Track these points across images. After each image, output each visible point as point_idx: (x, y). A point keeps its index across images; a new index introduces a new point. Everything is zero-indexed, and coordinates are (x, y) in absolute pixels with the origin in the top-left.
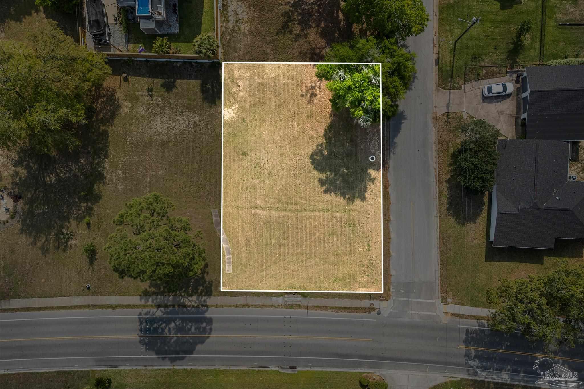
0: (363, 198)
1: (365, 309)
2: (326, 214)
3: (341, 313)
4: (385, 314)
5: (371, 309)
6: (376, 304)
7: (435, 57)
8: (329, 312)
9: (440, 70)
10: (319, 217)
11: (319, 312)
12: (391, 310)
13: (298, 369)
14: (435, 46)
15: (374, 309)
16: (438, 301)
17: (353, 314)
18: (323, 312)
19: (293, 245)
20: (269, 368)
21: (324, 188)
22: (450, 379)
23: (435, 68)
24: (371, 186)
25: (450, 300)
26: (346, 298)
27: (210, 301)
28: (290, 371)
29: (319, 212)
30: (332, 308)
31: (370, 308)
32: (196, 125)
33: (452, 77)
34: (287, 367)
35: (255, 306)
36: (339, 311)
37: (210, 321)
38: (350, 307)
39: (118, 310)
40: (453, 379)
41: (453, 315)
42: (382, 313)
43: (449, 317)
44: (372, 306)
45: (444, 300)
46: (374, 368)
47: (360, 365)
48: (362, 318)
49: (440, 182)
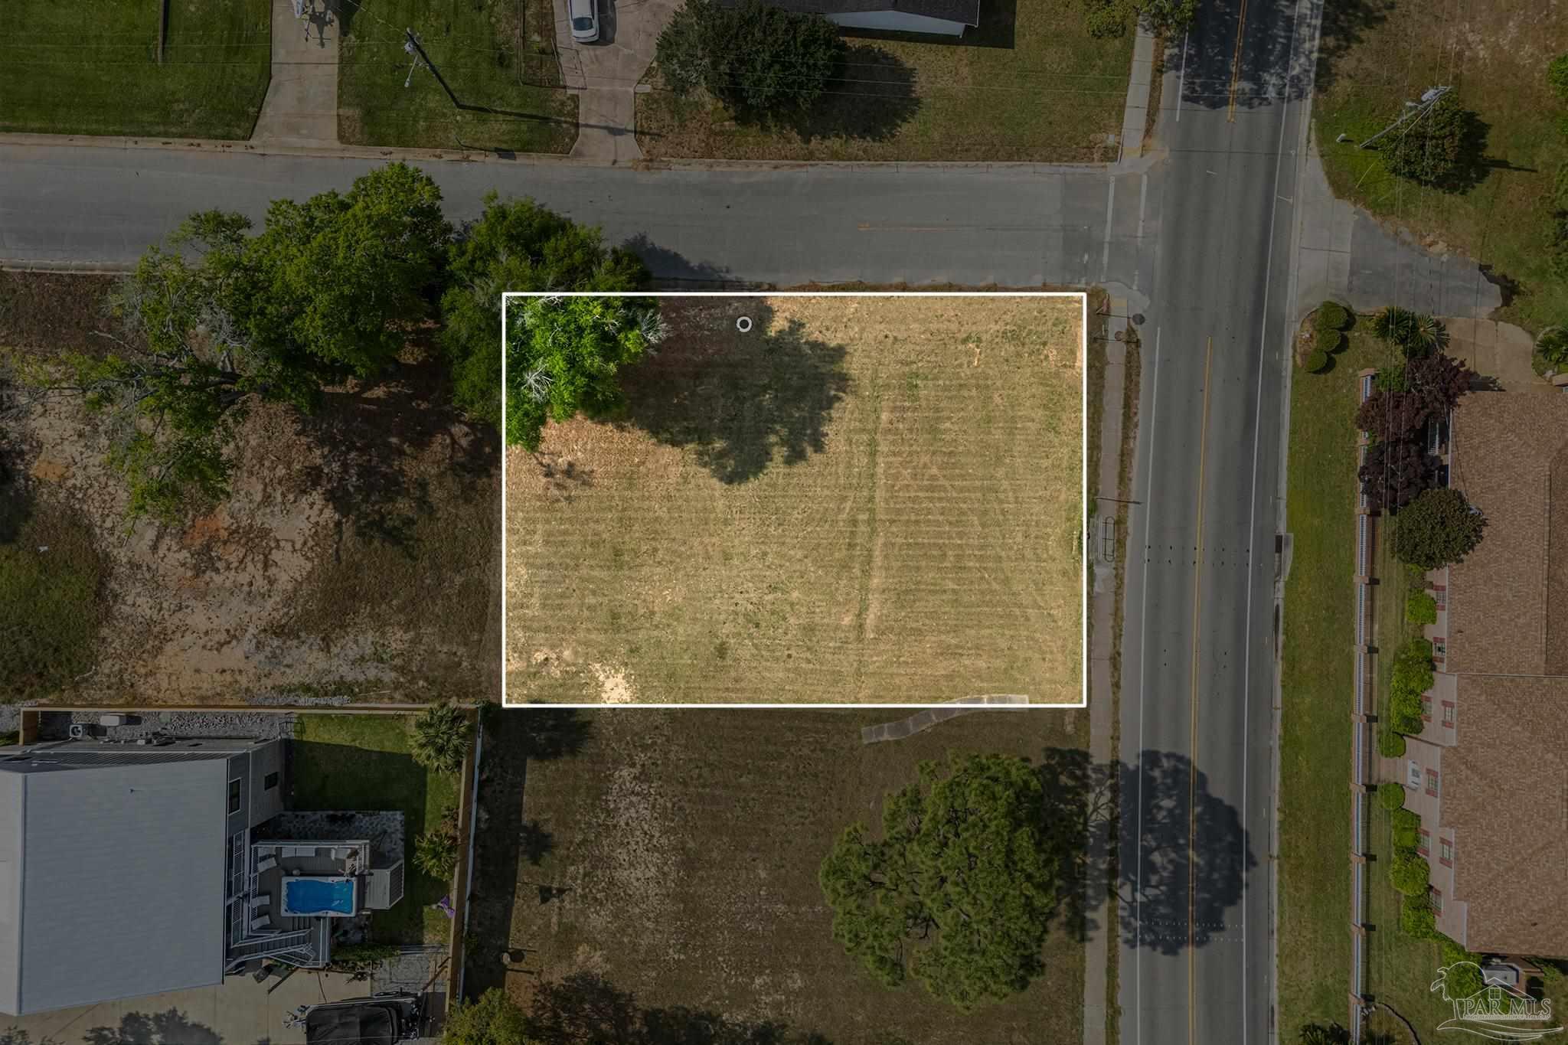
0: (843, 351)
1: (1129, 354)
2: (883, 448)
3: (1139, 417)
4: (1142, 304)
5: (1132, 340)
6: (1116, 325)
7: (493, 158)
8: (1136, 445)
9: (527, 148)
10: (889, 465)
11: (1134, 473)
12: (1135, 288)
13: (1282, 530)
14: (466, 159)
15: (1131, 331)
16: (1113, 170)
17: (1142, 386)
18: (1136, 461)
19: (960, 535)
20: (1278, 606)
21: (809, 450)
22: (1313, 144)
23: (521, 160)
25: (1111, 140)
26: (1101, 400)
28: (1288, 553)
29: (875, 464)
30: (1126, 438)
31: (1128, 342)
32: (643, 777)
33: (546, 120)
34: (1277, 559)
35: (1117, 637)
36: (1135, 420)
38: (1123, 392)
39: (1121, 1000)
40: (1313, 137)
41: (1148, 132)
42: (1140, 312)
43: (1155, 143)
44: (1124, 337)
45: (1111, 154)
46: (1281, 335)
47: (1274, 373)
48: (1152, 363)
49: (810, 156)
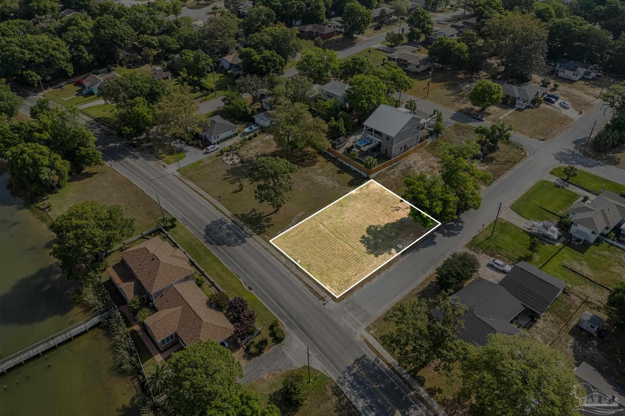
0: (376, 256)
4: (327, 307)
7: (475, 235)
8: (300, 283)
11: (295, 278)
12: (333, 308)
13: (252, 292)
14: (479, 231)
16: (364, 326)
17: (310, 292)
18: (297, 280)
20: (240, 278)
21: (362, 240)
22: (323, 371)
24: (386, 255)
25: (372, 331)
27: (255, 236)
28: (246, 288)
29: (348, 245)
31: (322, 298)
33: (477, 246)
34: (248, 286)
35: (270, 253)
37: (244, 241)
38: (313, 289)
40: (325, 373)
41: (366, 340)
42: (326, 305)
43: (362, 340)
45: (368, 329)
46: (288, 325)
48: (313, 298)
